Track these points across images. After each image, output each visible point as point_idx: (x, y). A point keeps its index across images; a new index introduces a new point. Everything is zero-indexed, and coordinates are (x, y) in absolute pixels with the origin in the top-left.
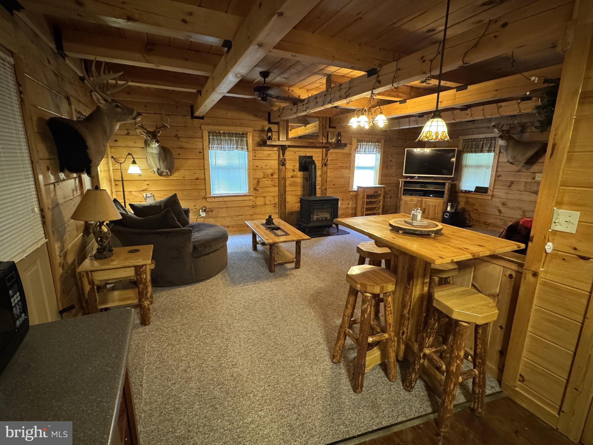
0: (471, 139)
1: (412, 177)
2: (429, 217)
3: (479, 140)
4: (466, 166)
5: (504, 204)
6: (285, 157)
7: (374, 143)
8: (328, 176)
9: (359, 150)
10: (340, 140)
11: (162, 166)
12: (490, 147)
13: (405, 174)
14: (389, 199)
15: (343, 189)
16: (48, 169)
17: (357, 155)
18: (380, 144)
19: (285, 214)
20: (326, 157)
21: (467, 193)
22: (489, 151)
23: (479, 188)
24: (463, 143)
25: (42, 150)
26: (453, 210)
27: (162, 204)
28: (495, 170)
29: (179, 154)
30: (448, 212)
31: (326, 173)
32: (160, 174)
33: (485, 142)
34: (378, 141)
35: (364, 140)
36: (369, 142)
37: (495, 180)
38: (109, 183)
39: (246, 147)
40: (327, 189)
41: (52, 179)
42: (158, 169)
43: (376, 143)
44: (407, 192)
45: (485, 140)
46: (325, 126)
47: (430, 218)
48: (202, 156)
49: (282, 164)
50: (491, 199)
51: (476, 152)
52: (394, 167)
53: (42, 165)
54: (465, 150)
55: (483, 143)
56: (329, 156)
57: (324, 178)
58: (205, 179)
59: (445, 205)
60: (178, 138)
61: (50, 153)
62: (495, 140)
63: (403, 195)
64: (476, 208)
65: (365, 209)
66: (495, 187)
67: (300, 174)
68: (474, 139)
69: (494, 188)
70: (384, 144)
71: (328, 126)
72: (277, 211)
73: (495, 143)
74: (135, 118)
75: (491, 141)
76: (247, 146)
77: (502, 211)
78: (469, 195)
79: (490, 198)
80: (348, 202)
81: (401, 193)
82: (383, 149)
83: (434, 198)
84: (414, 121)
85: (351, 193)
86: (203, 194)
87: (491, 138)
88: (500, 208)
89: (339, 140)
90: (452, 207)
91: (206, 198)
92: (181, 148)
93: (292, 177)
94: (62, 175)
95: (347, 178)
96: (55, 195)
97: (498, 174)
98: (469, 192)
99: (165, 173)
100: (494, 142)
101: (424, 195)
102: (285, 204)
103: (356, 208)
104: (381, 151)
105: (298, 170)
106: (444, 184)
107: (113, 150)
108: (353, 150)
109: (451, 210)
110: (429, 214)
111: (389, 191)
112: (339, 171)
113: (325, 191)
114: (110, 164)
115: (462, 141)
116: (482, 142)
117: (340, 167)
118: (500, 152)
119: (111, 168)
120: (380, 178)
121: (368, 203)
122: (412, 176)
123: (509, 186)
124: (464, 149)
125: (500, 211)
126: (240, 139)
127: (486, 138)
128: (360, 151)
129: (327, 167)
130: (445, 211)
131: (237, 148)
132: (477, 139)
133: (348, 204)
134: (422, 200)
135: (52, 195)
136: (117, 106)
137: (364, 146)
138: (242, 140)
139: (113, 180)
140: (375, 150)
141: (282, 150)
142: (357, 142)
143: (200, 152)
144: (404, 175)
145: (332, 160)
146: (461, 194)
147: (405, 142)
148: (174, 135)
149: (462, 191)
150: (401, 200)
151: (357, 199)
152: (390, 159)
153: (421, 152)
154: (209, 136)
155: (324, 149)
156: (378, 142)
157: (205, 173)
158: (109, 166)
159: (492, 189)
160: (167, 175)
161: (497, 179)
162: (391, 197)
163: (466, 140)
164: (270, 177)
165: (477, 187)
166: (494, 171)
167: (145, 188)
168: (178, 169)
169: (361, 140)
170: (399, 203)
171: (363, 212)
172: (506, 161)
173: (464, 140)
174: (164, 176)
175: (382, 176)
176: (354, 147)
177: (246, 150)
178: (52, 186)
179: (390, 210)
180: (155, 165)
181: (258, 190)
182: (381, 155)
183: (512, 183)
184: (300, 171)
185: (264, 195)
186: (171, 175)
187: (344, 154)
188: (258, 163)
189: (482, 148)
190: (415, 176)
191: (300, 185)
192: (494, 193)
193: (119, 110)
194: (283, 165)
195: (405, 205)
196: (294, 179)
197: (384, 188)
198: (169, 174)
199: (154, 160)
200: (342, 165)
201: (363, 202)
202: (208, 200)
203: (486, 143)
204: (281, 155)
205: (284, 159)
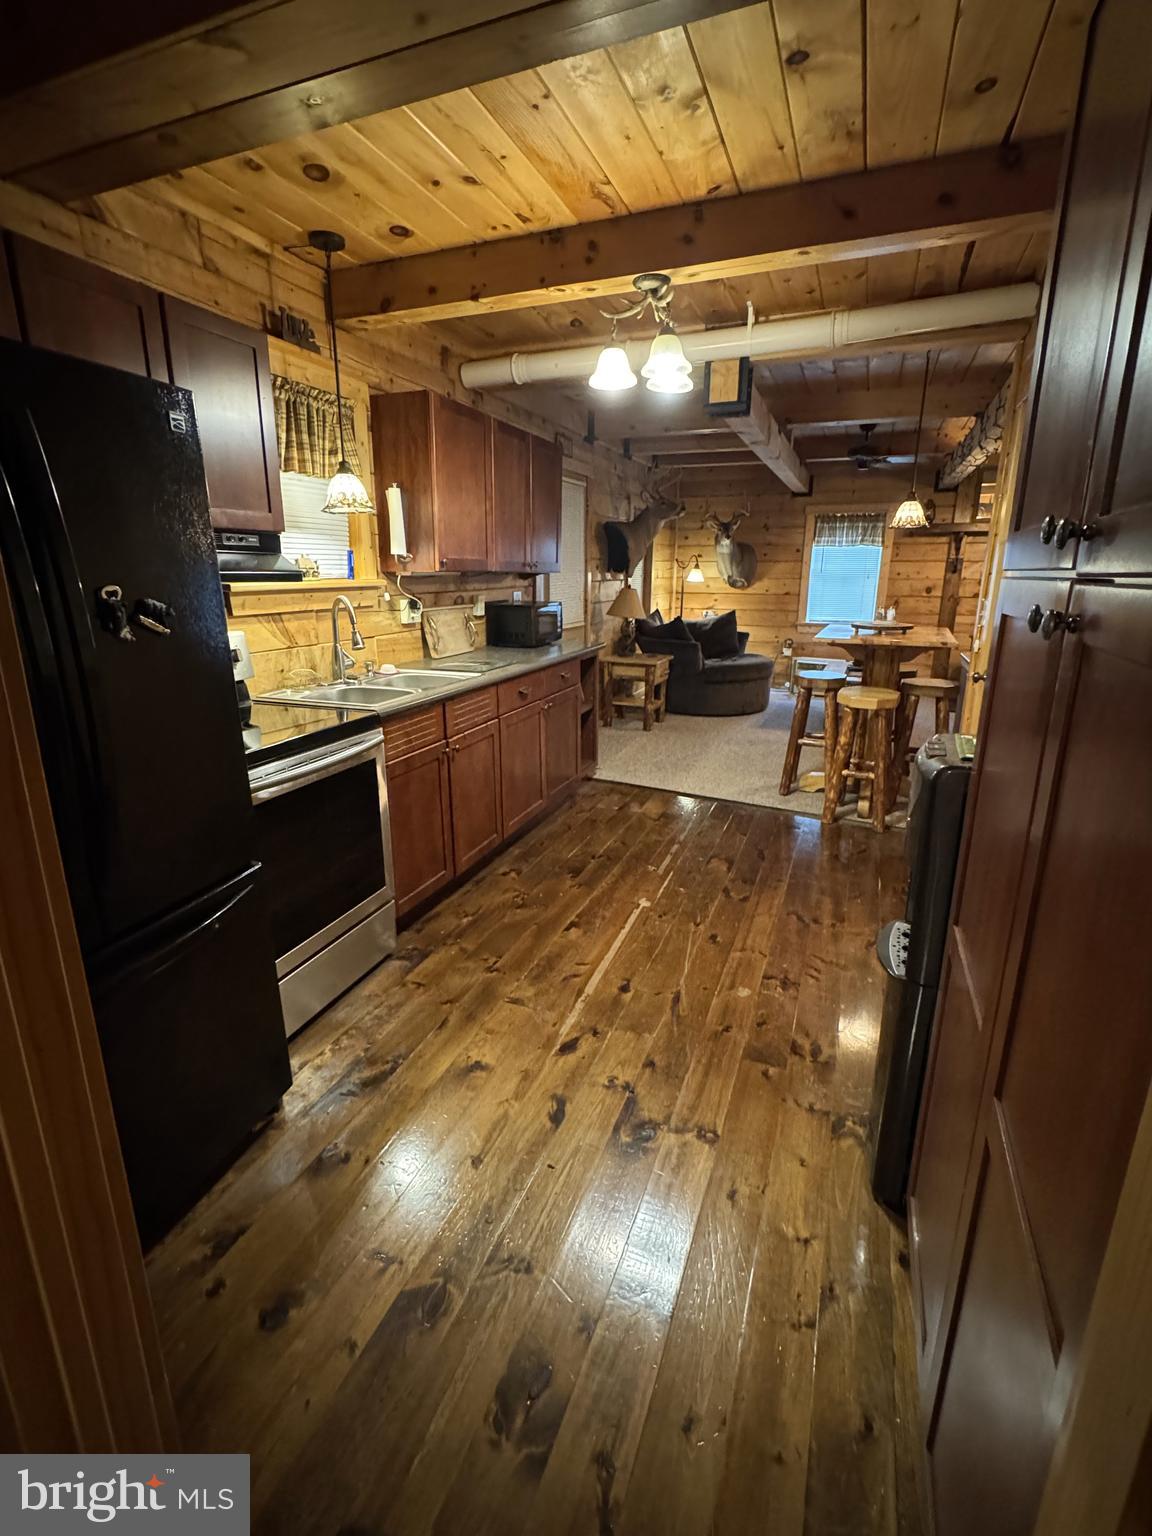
6: (960, 557)
11: (735, 573)
16: (597, 568)
25: (595, 551)
27: (711, 623)
29: (765, 555)
32: (733, 584)
38: (668, 596)
39: (881, 539)
41: (599, 577)
42: (729, 577)
48: (799, 556)
49: (952, 569)
53: (593, 564)
58: (799, 595)
60: (767, 529)
61: (601, 553)
72: (931, 663)
74: (678, 514)
76: (883, 537)
86: (791, 618)
91: (796, 627)
92: (769, 544)
94: (609, 576)
96: (599, 592)
99: (740, 584)
107: (681, 551)
114: (675, 570)
119: (675, 576)
126: (871, 525)
131: (862, 540)
135: (597, 591)
136: (663, 503)
138: (874, 527)
139: (674, 592)
141: (955, 541)
143: (798, 551)
148: (762, 525)
154: (816, 523)
157: (800, 585)
158: (672, 573)
160: (743, 587)
164: (925, 594)
167: (711, 605)
168: (760, 579)
174: (739, 588)
177: (880, 544)
178: (598, 584)
180: (726, 570)
186: (749, 586)
188: (902, 568)
193: (664, 507)
194: (954, 572)
198: (746, 584)
199: (724, 563)
202: (800, 629)
204: (953, 552)
205: (957, 559)
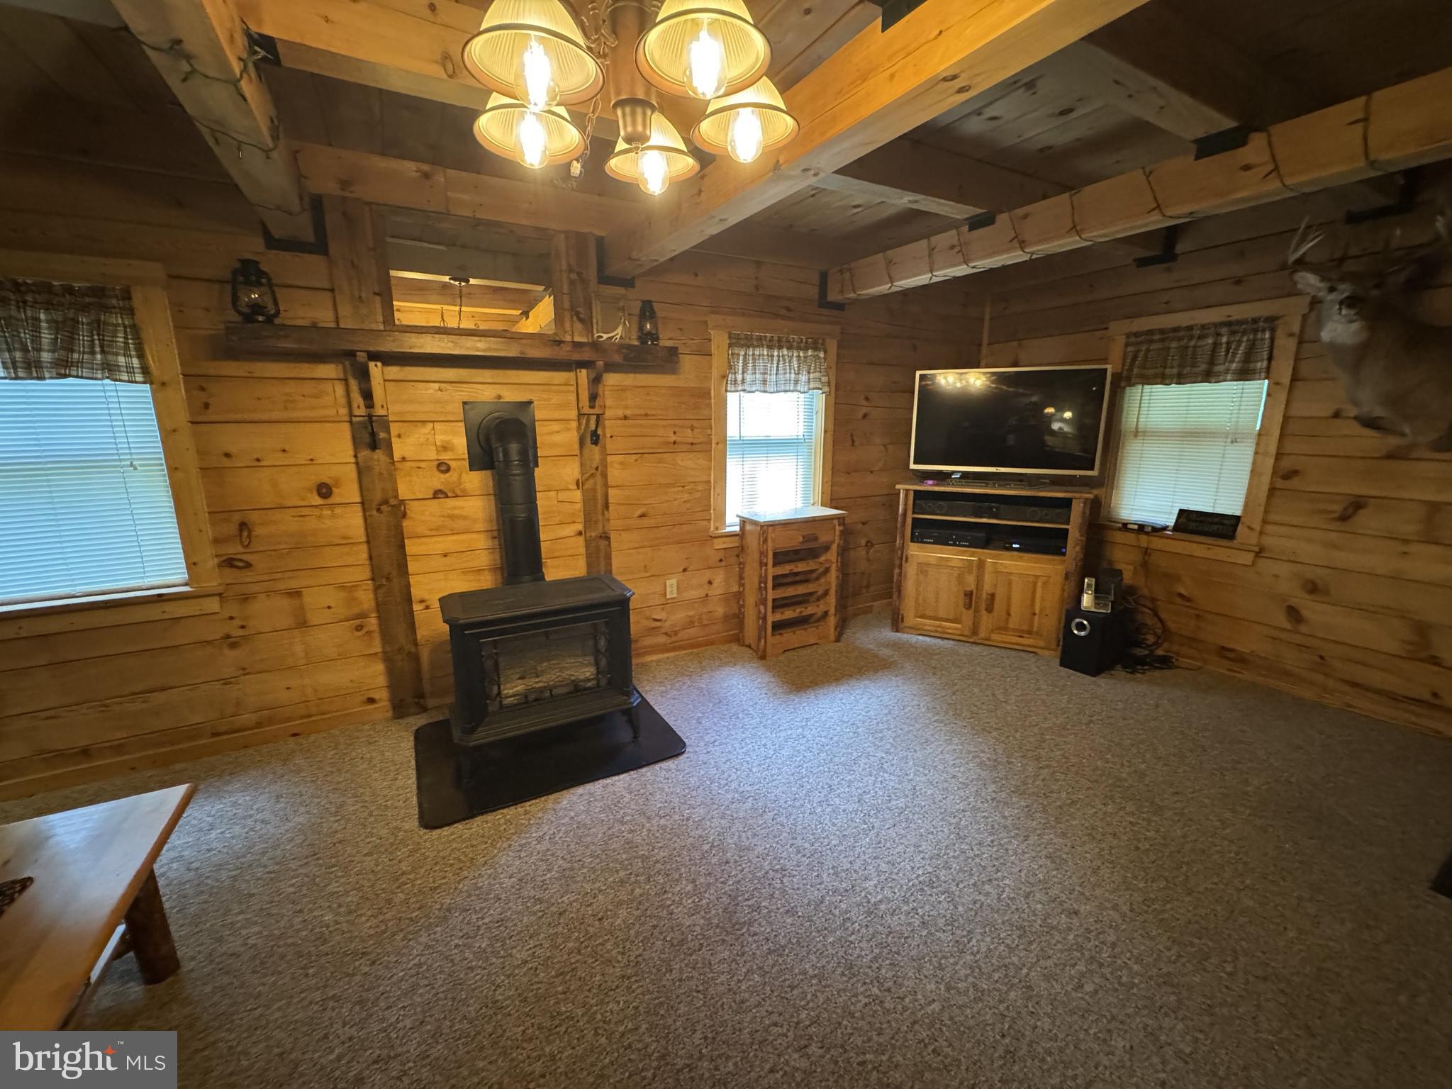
0: (1162, 331)
1: (943, 477)
2: (1011, 625)
3: (1197, 332)
4: (1136, 433)
5: (1313, 588)
7: (799, 349)
8: (611, 481)
9: (739, 377)
10: (654, 337)
12: (1249, 357)
13: (915, 463)
14: (862, 552)
15: (685, 528)
17: (732, 398)
18: (822, 355)
19: (415, 658)
20: (592, 407)
21: (1147, 533)
22: (1244, 374)
23: (1194, 516)
24: (1127, 345)
26: (1105, 606)
28: (1273, 449)
30: (1087, 615)
31: (602, 470)
33: (1224, 340)
34: (815, 342)
35: (760, 338)
36: (780, 348)
37: (1272, 490)
39: (133, 362)
40: (613, 536)
43: (806, 349)
44: (926, 532)
45: (1224, 330)
46: (579, 274)
47: (1015, 630)
49: (367, 438)
50: (1253, 564)
51: (1181, 379)
52: (878, 440)
54: (1136, 371)
55: (1216, 345)
56: (609, 402)
57: (594, 490)
59: (1071, 587)
62: (1273, 330)
63: (912, 541)
64: (1183, 592)
65: (770, 604)
66: (1273, 517)
67: (477, 481)
68: (1175, 330)
69: (1264, 522)
70: (838, 356)
71: (592, 274)
72: (377, 647)
73: (1272, 340)
75: (1255, 331)
76: (142, 353)
77: (1305, 613)
78: (1157, 543)
79: (1247, 558)
80: (708, 575)
81: (903, 536)
82: (833, 372)
83: (1027, 556)
84: (953, 247)
85: (719, 544)
87: (1255, 321)
88: (1294, 602)
89: (649, 333)
90: (1099, 592)
93: (438, 494)
95: (700, 488)
97: (1287, 463)
98: (1157, 530)
100: (1267, 335)
101: (986, 544)
102: (411, 612)
103: (739, 596)
104: (825, 379)
105: (466, 464)
106: (1067, 503)
108: (715, 374)
109: (1097, 605)
110: (1009, 614)
111: (863, 524)
112: (660, 461)
113: (603, 543)
115: (1122, 340)
116: (1210, 341)
117: (667, 443)
118: (1295, 378)
120: (829, 478)
121: (779, 582)
122: (940, 473)
123: (1344, 518)
124: (1131, 369)
125: (1294, 614)
127: (1229, 324)
128: (743, 381)
129: (604, 448)
130: (1074, 609)
132: (1190, 328)
133: (710, 583)
134: (981, 564)
137: (760, 364)
140: (803, 378)
141: (356, 372)
142: (730, 346)
144: (912, 466)
145: (626, 418)
146: (1120, 537)
147: (915, 348)
149: (1125, 525)
150: (903, 559)
151: (742, 565)
152: (864, 410)
153: (959, 385)
155: (583, 373)
156: (816, 349)
159: (1257, 527)
161: (1280, 483)
162: (869, 544)
163: (1136, 335)
164: (316, 500)
165: (1182, 512)
166: (1266, 454)
169: (747, 338)
170: (896, 571)
171: (765, 618)
172: (1330, 413)
173: (1128, 336)
175: (834, 471)
176: (717, 363)
177: (139, 378)
179: (868, 587)
181: (248, 565)
182: (828, 395)
183: (1357, 505)
184: (473, 467)
185: (293, 584)
187: (677, 392)
188: (229, 440)
189: (1212, 362)
190: (953, 472)
191: (481, 526)
192: (1267, 541)
194: (374, 446)
195: (921, 577)
196: (450, 503)
197: (841, 519)
200: (673, 438)
201: (763, 580)
203: (1228, 343)
204: (358, 399)
205: (370, 416)
